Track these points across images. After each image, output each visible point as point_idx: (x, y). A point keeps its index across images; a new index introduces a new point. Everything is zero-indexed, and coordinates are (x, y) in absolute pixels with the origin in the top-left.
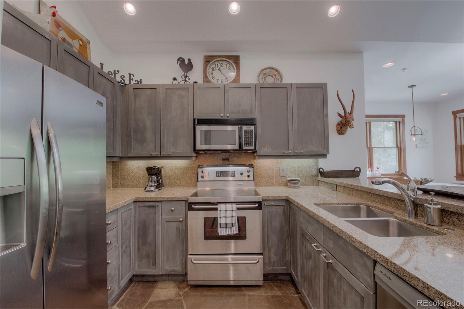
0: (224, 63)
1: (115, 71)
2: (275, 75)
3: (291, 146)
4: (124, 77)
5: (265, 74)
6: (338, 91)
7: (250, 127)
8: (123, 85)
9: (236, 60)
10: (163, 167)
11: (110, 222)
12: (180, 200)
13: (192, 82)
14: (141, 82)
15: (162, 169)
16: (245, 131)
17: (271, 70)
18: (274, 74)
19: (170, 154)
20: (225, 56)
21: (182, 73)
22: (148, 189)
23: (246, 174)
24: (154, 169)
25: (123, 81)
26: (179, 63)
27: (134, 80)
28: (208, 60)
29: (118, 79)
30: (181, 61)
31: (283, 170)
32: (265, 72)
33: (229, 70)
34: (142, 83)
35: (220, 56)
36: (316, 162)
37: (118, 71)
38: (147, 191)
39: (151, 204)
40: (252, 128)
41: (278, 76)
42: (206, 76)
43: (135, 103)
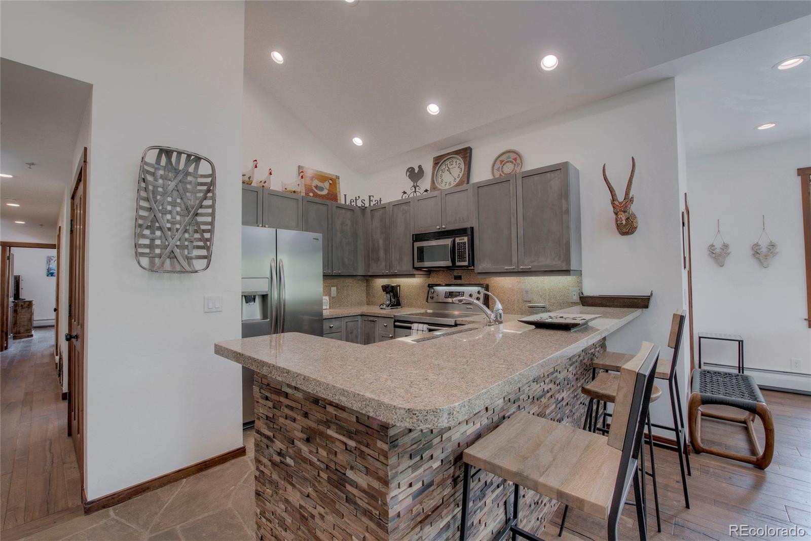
0: (455, 160)
1: (356, 198)
2: (515, 159)
3: (514, 260)
4: (364, 201)
5: (502, 162)
6: (605, 164)
7: (464, 239)
8: (363, 209)
9: (466, 154)
10: (399, 286)
11: (332, 326)
12: (390, 316)
13: (422, 191)
14: (380, 201)
15: (398, 288)
16: (459, 244)
17: (510, 154)
18: (513, 159)
19: (396, 273)
20: (453, 152)
21: (412, 184)
22: (381, 307)
23: (475, 295)
24: (388, 287)
25: (363, 205)
26: (408, 174)
27: (374, 201)
28: (437, 162)
29: (359, 204)
30: (411, 171)
31: (527, 292)
32: (501, 159)
33: (459, 167)
34: (382, 203)
35: (448, 154)
36: (578, 282)
37: (359, 197)
38: (381, 308)
39: (372, 319)
40: (466, 239)
41: (518, 161)
42: (433, 182)
43: (372, 224)
